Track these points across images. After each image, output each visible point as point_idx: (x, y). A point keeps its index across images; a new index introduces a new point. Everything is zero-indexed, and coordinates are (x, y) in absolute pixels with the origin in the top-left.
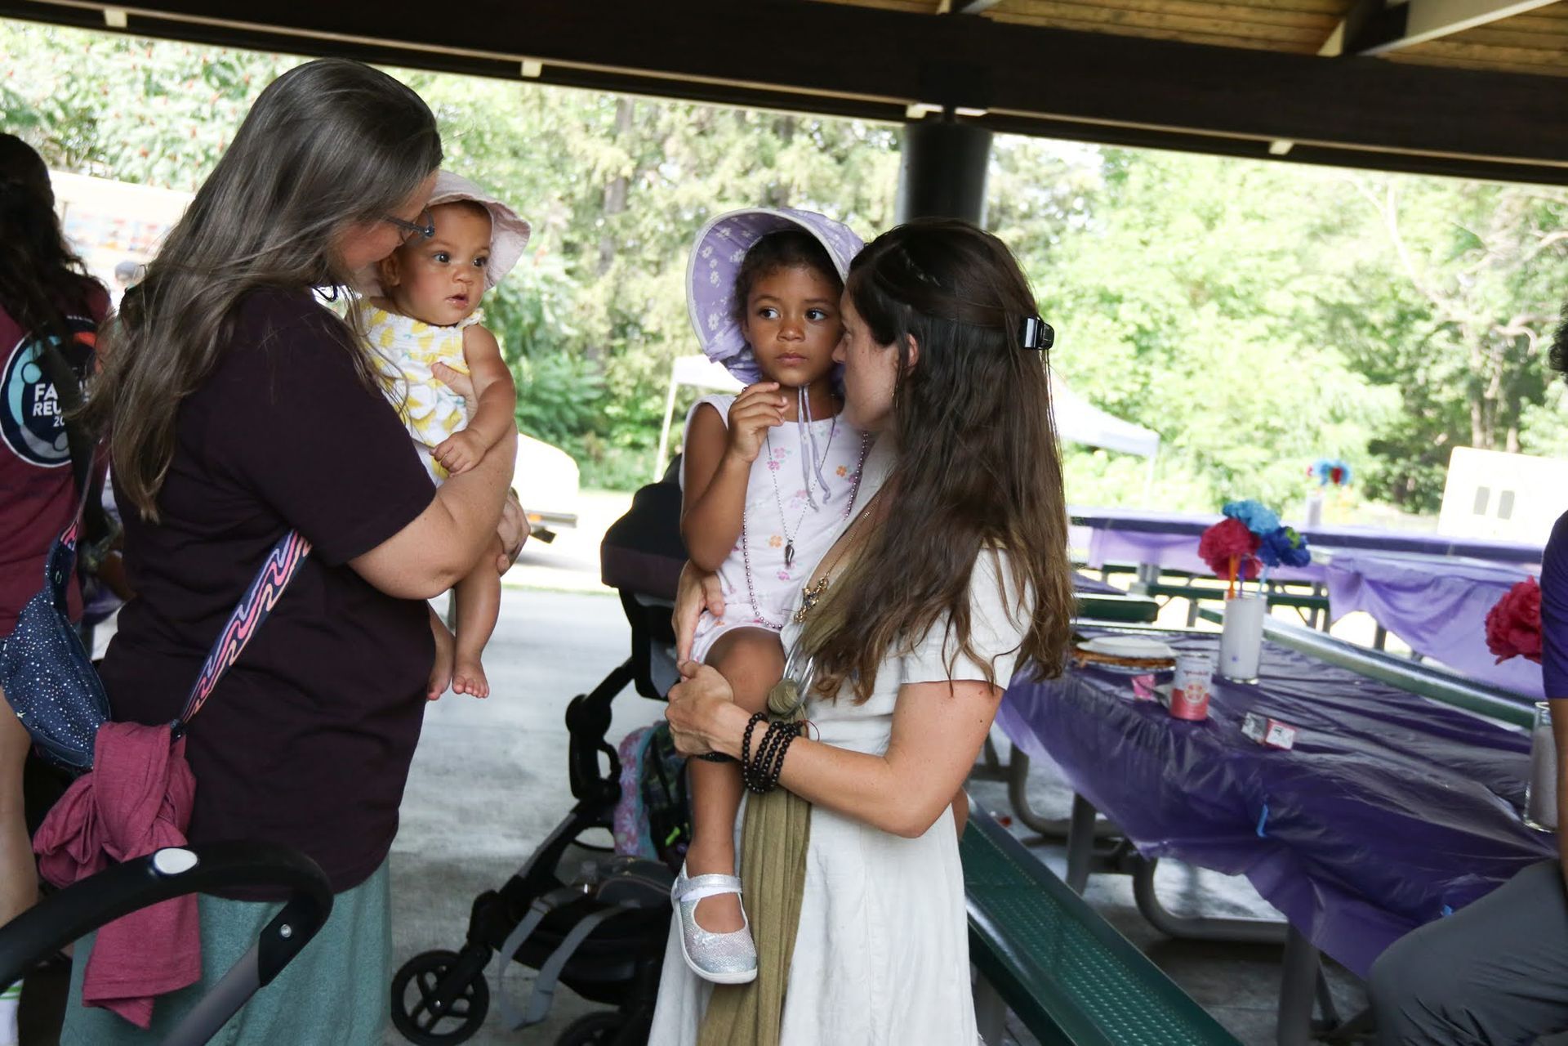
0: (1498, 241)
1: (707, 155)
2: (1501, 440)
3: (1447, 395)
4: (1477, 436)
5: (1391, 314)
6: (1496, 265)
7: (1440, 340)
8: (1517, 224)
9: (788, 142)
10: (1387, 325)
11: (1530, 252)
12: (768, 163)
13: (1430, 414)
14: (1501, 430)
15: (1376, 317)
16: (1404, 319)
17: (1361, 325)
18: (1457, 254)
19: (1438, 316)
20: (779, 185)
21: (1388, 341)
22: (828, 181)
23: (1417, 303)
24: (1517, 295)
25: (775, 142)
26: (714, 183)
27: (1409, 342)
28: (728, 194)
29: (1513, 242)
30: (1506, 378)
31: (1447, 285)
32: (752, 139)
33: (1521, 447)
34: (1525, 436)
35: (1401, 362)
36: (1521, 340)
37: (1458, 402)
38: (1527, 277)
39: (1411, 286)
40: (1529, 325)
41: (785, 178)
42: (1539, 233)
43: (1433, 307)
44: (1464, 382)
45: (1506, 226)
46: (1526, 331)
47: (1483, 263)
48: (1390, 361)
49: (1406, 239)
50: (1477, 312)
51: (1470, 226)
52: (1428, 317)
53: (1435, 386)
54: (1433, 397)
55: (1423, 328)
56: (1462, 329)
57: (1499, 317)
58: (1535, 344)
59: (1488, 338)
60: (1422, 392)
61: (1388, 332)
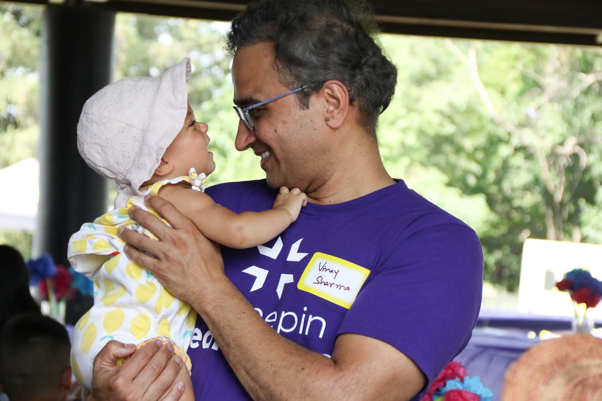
0: (553, 83)
2: (569, 235)
4: (552, 231)
5: (481, 140)
6: (552, 100)
7: (518, 160)
8: (566, 70)
10: (476, 149)
11: (576, 92)
13: (516, 216)
14: (568, 227)
15: (468, 143)
16: (492, 144)
17: (458, 151)
18: (521, 94)
19: (515, 142)
21: (478, 162)
23: (501, 132)
24: (570, 124)
27: (496, 162)
29: (564, 84)
31: (519, 118)
33: (584, 239)
34: (587, 230)
35: (491, 177)
36: (575, 157)
37: (535, 207)
39: (492, 121)
40: (580, 145)
42: (581, 75)
43: (510, 134)
44: (538, 189)
45: (557, 71)
46: (578, 150)
47: (544, 99)
48: (481, 177)
49: (487, 85)
50: (543, 138)
51: (531, 73)
52: (507, 142)
53: (517, 194)
54: (517, 203)
55: (504, 151)
56: (533, 151)
57: (558, 140)
58: (585, 160)
59: (553, 156)
60: (507, 200)
61: (480, 155)
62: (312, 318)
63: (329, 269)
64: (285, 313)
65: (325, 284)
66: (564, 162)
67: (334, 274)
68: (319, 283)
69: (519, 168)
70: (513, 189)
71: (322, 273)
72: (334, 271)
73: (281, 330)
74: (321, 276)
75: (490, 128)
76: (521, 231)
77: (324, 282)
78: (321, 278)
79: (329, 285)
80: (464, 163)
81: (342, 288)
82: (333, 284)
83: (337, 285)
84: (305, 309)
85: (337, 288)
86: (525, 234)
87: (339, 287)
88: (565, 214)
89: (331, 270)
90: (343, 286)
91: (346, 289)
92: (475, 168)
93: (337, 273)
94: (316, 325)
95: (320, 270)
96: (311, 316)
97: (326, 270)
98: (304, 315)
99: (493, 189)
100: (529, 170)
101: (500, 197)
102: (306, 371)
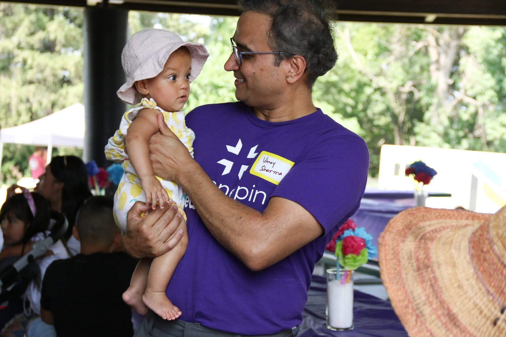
0: (397, 48)
1: (9, 25)
2: (408, 141)
3: (383, 121)
4: (397, 139)
5: (353, 85)
6: (397, 59)
7: (377, 96)
8: (404, 40)
9: (52, 19)
10: (352, 90)
11: (411, 53)
12: (43, 28)
13: (376, 131)
14: (407, 136)
15: (346, 87)
16: (361, 87)
17: (341, 91)
18: (377, 55)
19: (375, 85)
20: (49, 41)
21: (352, 98)
22: (74, 38)
23: (365, 80)
24: (407, 72)
25: (45, 19)
26: (15, 39)
27: (363, 98)
28: (23, 45)
29: (403, 49)
30: (408, 112)
31: (376, 70)
32: (33, 17)
33: (417, 143)
34: (419, 138)
35: (360, 107)
36: (411, 93)
37: (387, 125)
38: (412, 63)
39: (360, 72)
40: (415, 86)
41: (52, 37)
42: (414, 43)
43: (371, 80)
44: (389, 114)
45: (399, 40)
46: (413, 89)
47: (391, 58)
48: (354, 107)
49: (356, 50)
50: (391, 82)
51: (383, 42)
52: (370, 85)
53: (376, 117)
54: (376, 123)
55: (368, 91)
56: (386, 91)
57: (401, 83)
58: (417, 95)
59: (398, 94)
60: (371, 121)
61: (353, 94)
62: (258, 192)
63: (270, 162)
64: (240, 187)
65: (266, 171)
66: (404, 97)
67: (273, 164)
68: (263, 170)
69: (377, 101)
70: (374, 114)
71: (266, 164)
72: (272, 163)
73: (237, 198)
74: (265, 166)
75: (359, 77)
76: (379, 140)
77: (266, 169)
78: (264, 167)
79: (269, 171)
80: (344, 99)
81: (277, 173)
82: (272, 171)
83: (274, 171)
84: (254, 186)
85: (274, 173)
86: (382, 141)
87: (276, 173)
88: (406, 129)
89: (271, 162)
90: (278, 172)
91: (279, 174)
92: (351, 102)
93: (274, 164)
94: (260, 196)
95: (264, 162)
96: (257, 191)
97: (268, 162)
98: (253, 190)
99: (362, 115)
100: (383, 102)
101: (365, 120)
102: (242, 219)
